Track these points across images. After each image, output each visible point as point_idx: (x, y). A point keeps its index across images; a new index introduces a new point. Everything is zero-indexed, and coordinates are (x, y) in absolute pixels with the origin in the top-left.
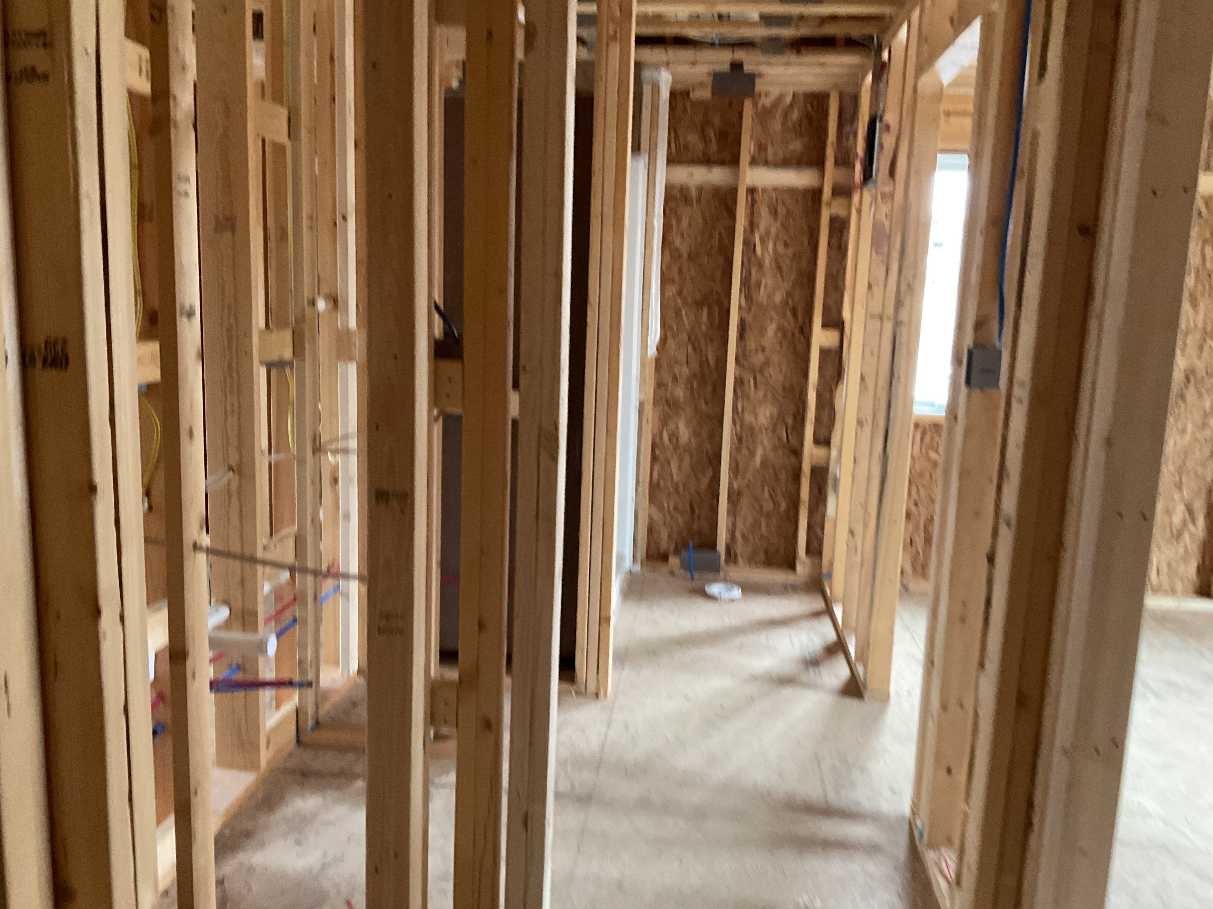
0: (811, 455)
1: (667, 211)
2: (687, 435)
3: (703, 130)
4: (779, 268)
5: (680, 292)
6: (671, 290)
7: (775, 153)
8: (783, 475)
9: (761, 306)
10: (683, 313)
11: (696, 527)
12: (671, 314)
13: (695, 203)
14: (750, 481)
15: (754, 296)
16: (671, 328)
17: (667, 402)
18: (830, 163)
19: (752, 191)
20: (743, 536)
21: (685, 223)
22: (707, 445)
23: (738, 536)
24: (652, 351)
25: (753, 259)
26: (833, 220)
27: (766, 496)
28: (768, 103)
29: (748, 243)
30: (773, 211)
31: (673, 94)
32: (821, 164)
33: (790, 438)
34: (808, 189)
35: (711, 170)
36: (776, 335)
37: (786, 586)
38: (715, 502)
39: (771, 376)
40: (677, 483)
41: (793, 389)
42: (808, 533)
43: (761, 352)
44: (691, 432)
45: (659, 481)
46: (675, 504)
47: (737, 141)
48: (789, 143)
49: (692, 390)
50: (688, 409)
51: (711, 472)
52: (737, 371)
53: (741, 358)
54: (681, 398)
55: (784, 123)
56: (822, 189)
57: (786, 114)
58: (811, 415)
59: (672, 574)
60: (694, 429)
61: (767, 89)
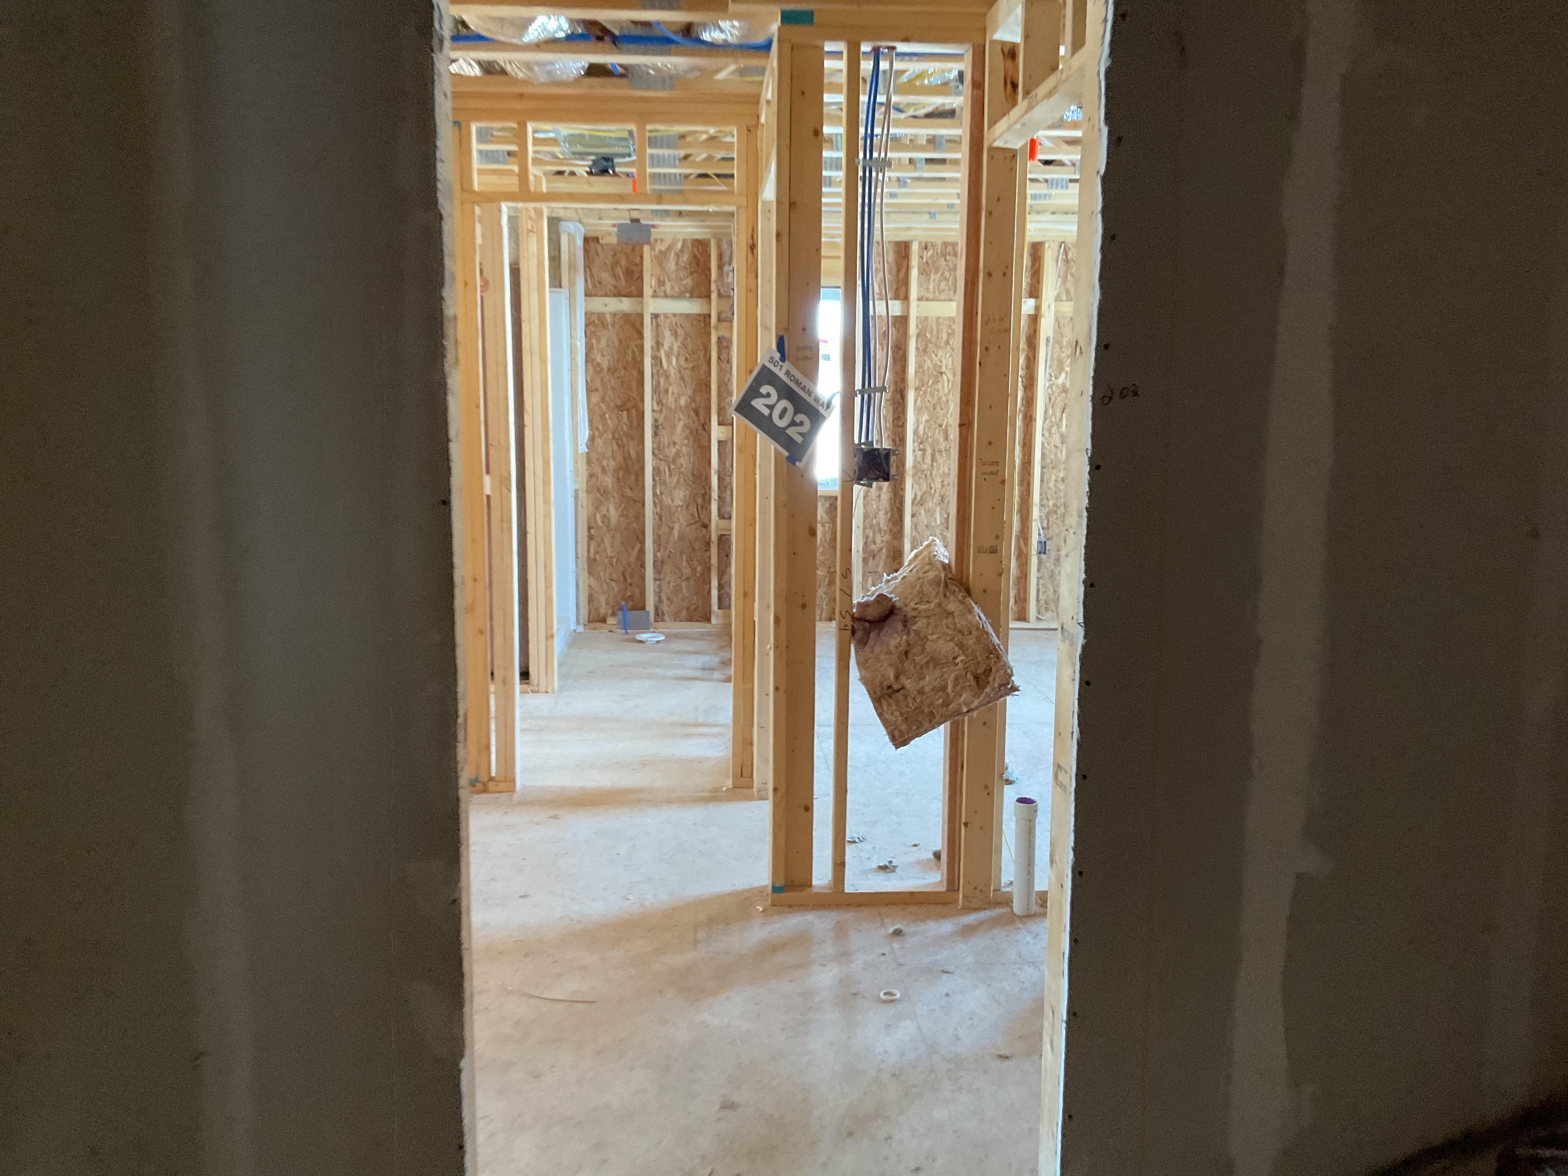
0: (717, 528)
1: (588, 334)
2: (617, 516)
3: (612, 267)
4: (682, 378)
5: (603, 400)
6: (596, 398)
7: (672, 288)
8: (697, 546)
9: (670, 410)
10: (607, 416)
11: (629, 593)
12: (597, 418)
13: (610, 327)
14: (670, 552)
15: (664, 402)
16: (597, 429)
17: (599, 490)
18: (714, 296)
19: (656, 316)
20: (668, 598)
21: (603, 342)
22: (634, 525)
23: (664, 598)
24: (583, 449)
25: (661, 371)
26: (719, 339)
27: (684, 563)
28: (663, 248)
29: (656, 359)
30: (674, 333)
31: (586, 240)
32: (708, 296)
33: (701, 516)
34: (699, 315)
35: (621, 301)
36: (683, 431)
37: (702, 634)
38: (643, 570)
39: (682, 464)
40: (611, 558)
41: (701, 475)
42: (719, 591)
43: (672, 446)
44: (620, 513)
45: (595, 556)
46: (610, 574)
47: (641, 278)
48: (682, 280)
49: (618, 479)
50: (615, 495)
51: (638, 546)
52: (654, 462)
53: (656, 451)
54: (610, 486)
55: (677, 264)
56: (710, 316)
57: (677, 255)
58: (715, 495)
59: (610, 631)
60: (622, 511)
61: (661, 237)
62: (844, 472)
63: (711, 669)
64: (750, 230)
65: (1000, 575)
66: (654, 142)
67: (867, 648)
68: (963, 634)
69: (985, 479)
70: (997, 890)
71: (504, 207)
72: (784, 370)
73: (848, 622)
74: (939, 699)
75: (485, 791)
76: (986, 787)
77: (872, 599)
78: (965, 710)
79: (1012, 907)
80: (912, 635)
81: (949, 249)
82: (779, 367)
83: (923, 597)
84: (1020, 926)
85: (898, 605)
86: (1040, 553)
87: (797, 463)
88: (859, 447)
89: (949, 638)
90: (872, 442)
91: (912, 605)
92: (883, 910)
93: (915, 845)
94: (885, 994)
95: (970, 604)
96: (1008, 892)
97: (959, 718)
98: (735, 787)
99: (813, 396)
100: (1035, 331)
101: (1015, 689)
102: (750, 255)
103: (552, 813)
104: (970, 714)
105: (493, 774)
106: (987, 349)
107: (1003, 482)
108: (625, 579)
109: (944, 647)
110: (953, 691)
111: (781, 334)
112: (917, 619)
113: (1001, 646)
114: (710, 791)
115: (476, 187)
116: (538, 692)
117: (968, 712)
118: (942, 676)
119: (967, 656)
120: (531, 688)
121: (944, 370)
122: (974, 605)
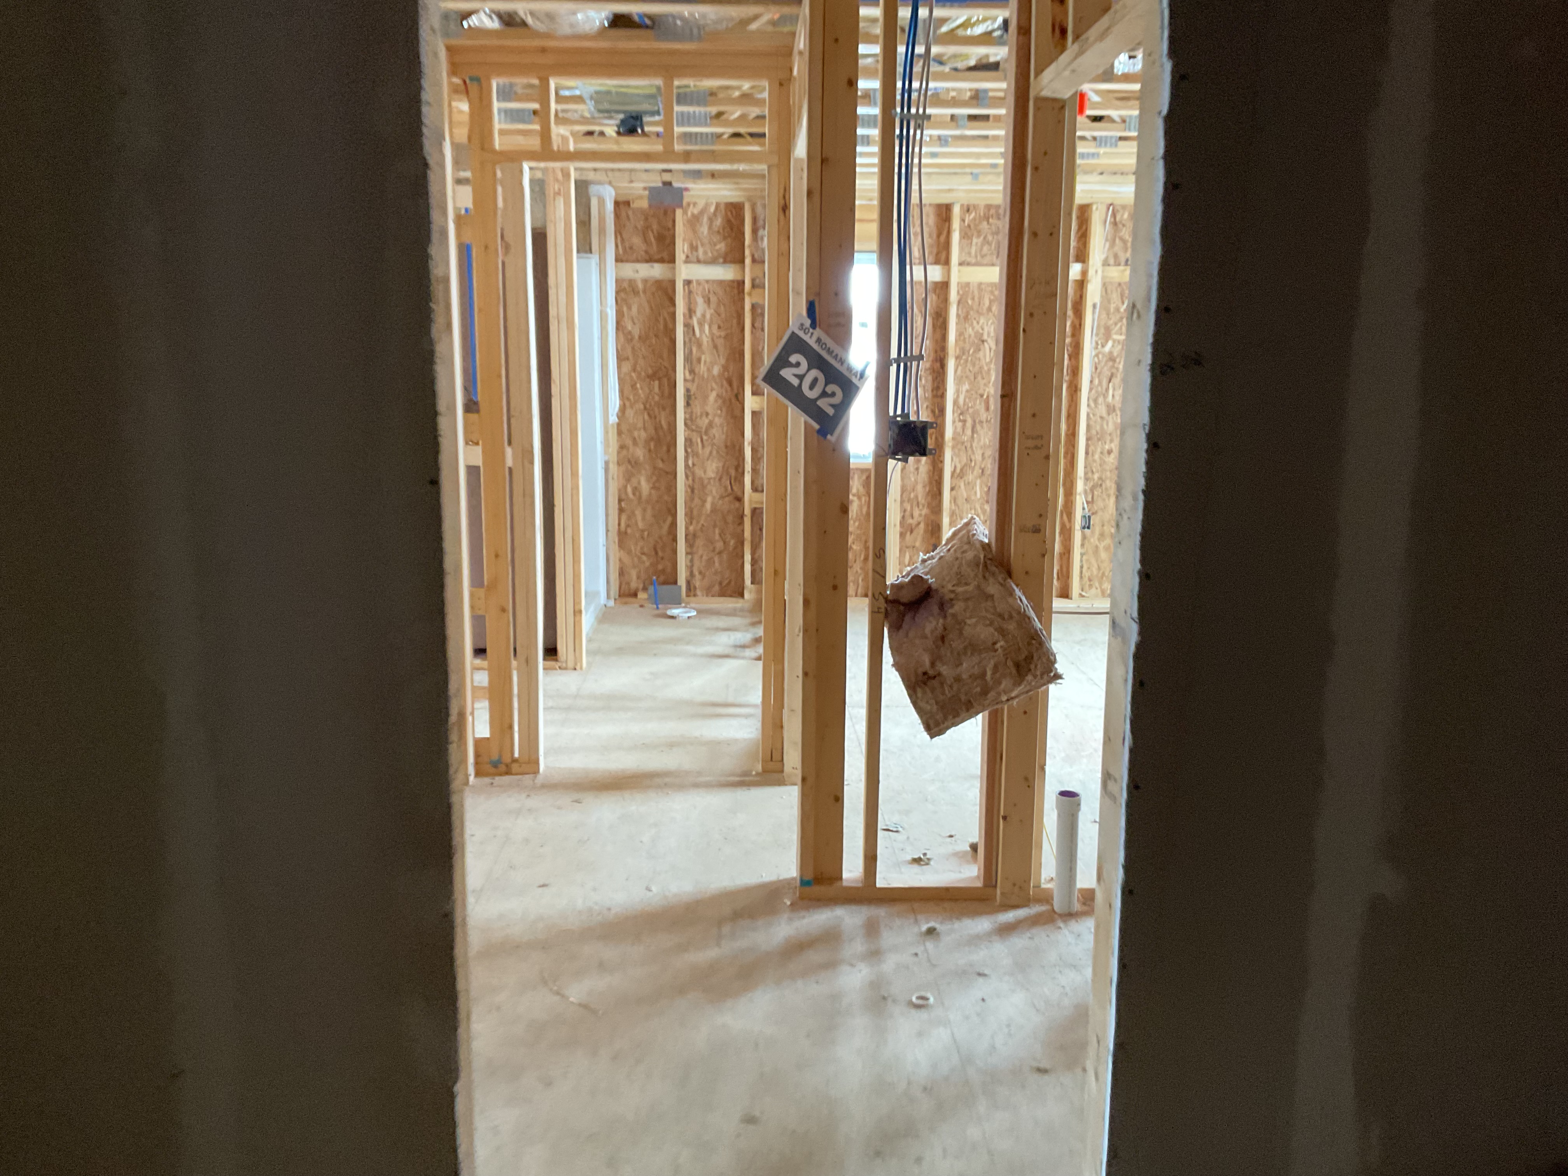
0: (750, 501)
1: (619, 302)
2: (648, 490)
3: (643, 232)
4: (715, 347)
5: (634, 370)
6: (627, 367)
7: (705, 253)
8: (730, 518)
9: (703, 379)
10: (638, 386)
11: (660, 567)
12: (628, 388)
13: (641, 294)
14: (703, 525)
15: (697, 370)
16: (628, 399)
17: (629, 462)
18: (748, 261)
19: (688, 283)
20: (700, 573)
21: (634, 309)
22: (666, 498)
23: (696, 573)
24: (613, 419)
25: (693, 339)
26: (754, 307)
27: (717, 537)
28: (696, 212)
29: (688, 326)
30: (706, 299)
31: (617, 204)
32: (742, 261)
33: (734, 488)
34: (733, 281)
35: (652, 267)
36: (716, 401)
37: (735, 609)
38: (675, 544)
39: (714, 436)
40: (643, 531)
41: (734, 446)
42: (752, 565)
43: (704, 416)
44: (651, 485)
45: (626, 529)
46: (642, 548)
47: (674, 243)
48: (715, 245)
49: (650, 451)
50: (647, 467)
51: (669, 519)
52: (687, 433)
53: (689, 422)
54: (641, 458)
55: (710, 228)
56: (743, 282)
57: (711, 220)
58: (748, 466)
59: (642, 606)
60: (654, 484)
61: (694, 200)
62: (878, 445)
63: (744, 647)
64: (782, 191)
65: (1044, 556)
66: (684, 98)
67: (901, 633)
68: (1004, 619)
69: (1028, 454)
70: (1038, 886)
71: (526, 166)
72: (815, 338)
73: (882, 604)
74: (977, 687)
75: (508, 773)
76: (1026, 779)
77: (907, 580)
78: (1004, 698)
79: (1052, 905)
80: (949, 619)
81: (992, 211)
82: (810, 334)
83: (961, 579)
84: (1062, 925)
85: (934, 586)
86: (1084, 528)
87: (829, 437)
88: (894, 420)
89: (988, 622)
90: (908, 414)
91: (950, 587)
92: (916, 905)
93: (951, 836)
94: (919, 998)
95: (1011, 586)
96: (1048, 889)
97: (999, 706)
98: (765, 771)
99: (845, 365)
100: (1081, 297)
101: (1058, 677)
102: (782, 217)
103: (576, 796)
104: (1010, 703)
105: (516, 755)
106: (1031, 315)
107: (1047, 457)
108: (656, 553)
109: (984, 633)
110: (992, 678)
111: (811, 299)
112: (954, 602)
113: (1044, 632)
114: (741, 776)
115: (497, 147)
116: (566, 669)
117: (1008, 700)
118: (980, 662)
119: (1006, 642)
120: (559, 664)
121: (985, 337)
122: (1015, 587)
